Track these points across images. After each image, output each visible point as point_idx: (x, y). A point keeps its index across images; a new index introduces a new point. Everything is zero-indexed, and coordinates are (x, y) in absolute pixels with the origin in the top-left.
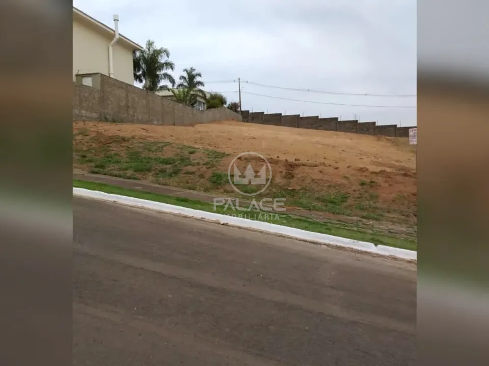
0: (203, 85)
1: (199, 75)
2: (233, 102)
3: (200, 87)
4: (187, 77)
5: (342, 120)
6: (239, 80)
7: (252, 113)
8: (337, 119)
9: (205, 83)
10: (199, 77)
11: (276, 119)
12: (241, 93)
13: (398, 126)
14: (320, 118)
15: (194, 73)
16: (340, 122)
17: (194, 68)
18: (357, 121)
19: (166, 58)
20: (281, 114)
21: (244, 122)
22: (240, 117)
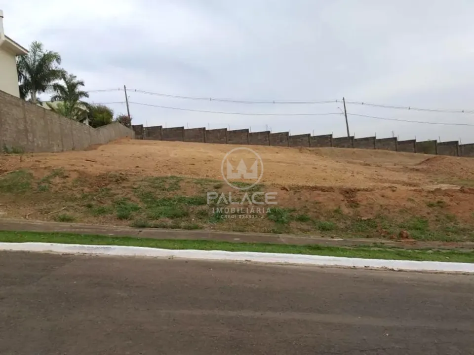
0: (88, 96)
1: (82, 84)
2: (121, 115)
3: (83, 99)
4: (65, 86)
5: (252, 132)
6: (125, 88)
7: (147, 128)
8: (247, 130)
9: (89, 94)
10: (82, 86)
11: (178, 134)
12: (129, 103)
13: (312, 135)
14: (228, 130)
15: (75, 81)
16: (251, 133)
17: (74, 75)
18: (269, 132)
19: (57, 64)
20: (183, 128)
21: (138, 139)
22: (133, 133)
